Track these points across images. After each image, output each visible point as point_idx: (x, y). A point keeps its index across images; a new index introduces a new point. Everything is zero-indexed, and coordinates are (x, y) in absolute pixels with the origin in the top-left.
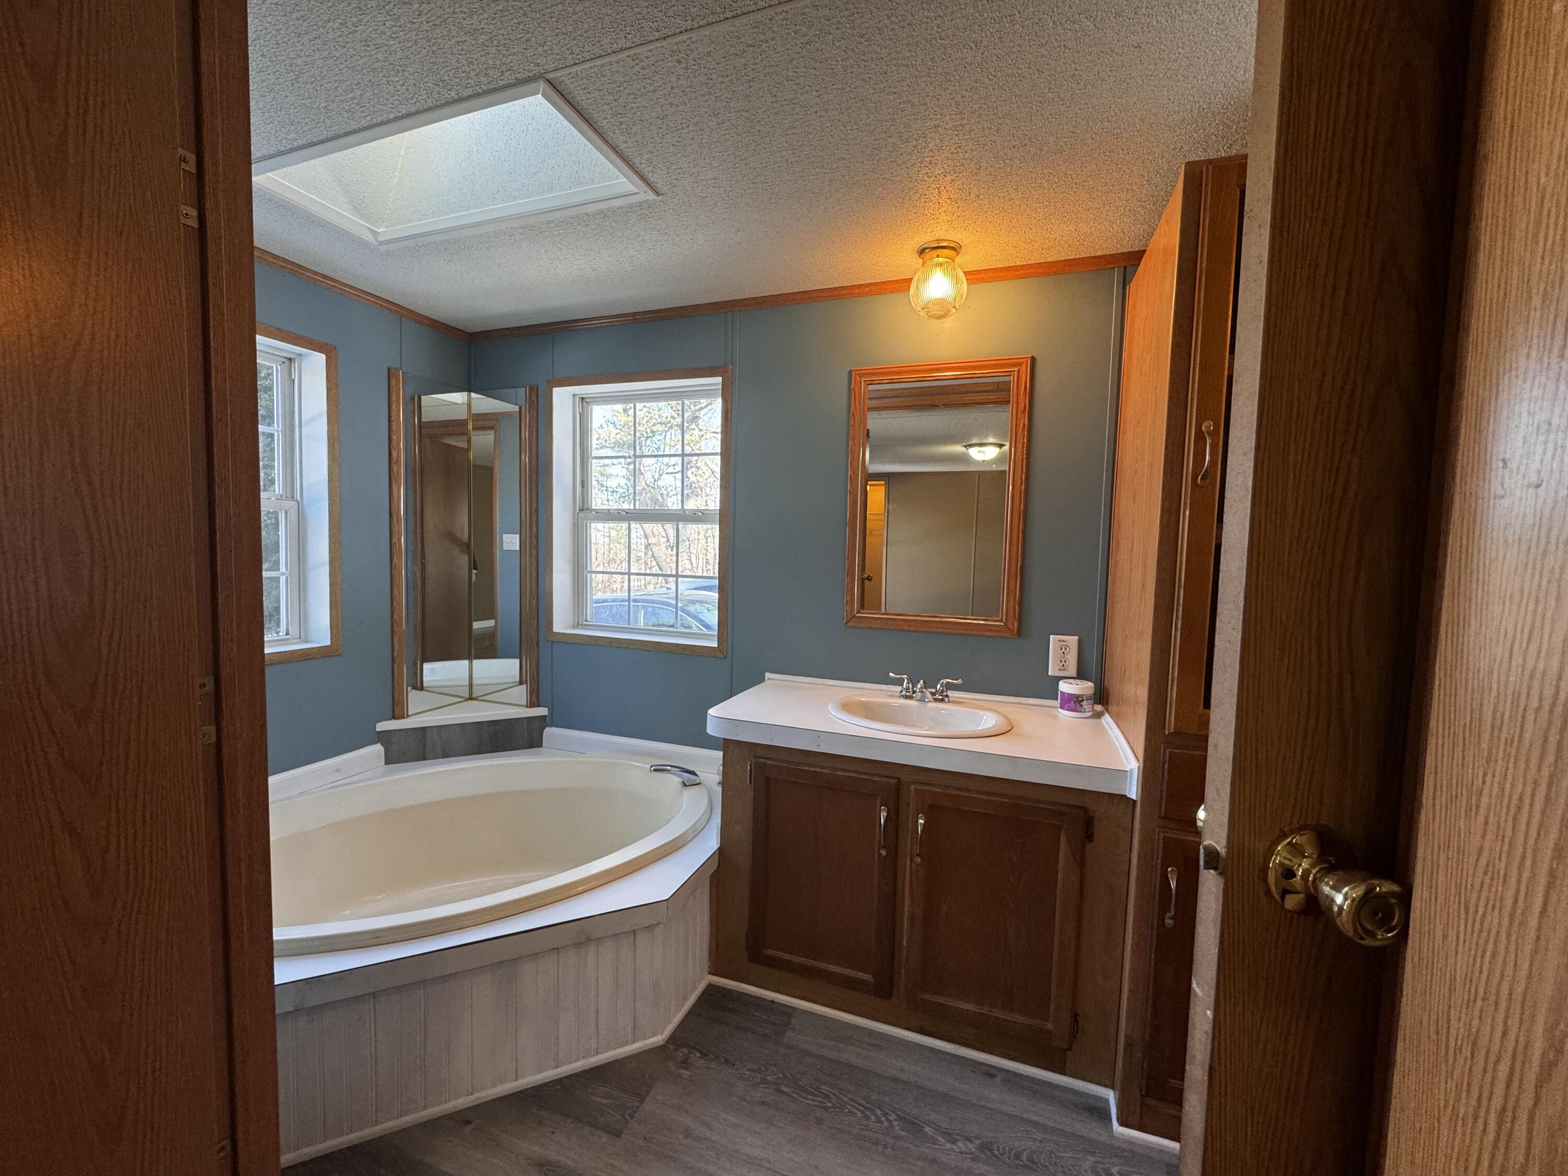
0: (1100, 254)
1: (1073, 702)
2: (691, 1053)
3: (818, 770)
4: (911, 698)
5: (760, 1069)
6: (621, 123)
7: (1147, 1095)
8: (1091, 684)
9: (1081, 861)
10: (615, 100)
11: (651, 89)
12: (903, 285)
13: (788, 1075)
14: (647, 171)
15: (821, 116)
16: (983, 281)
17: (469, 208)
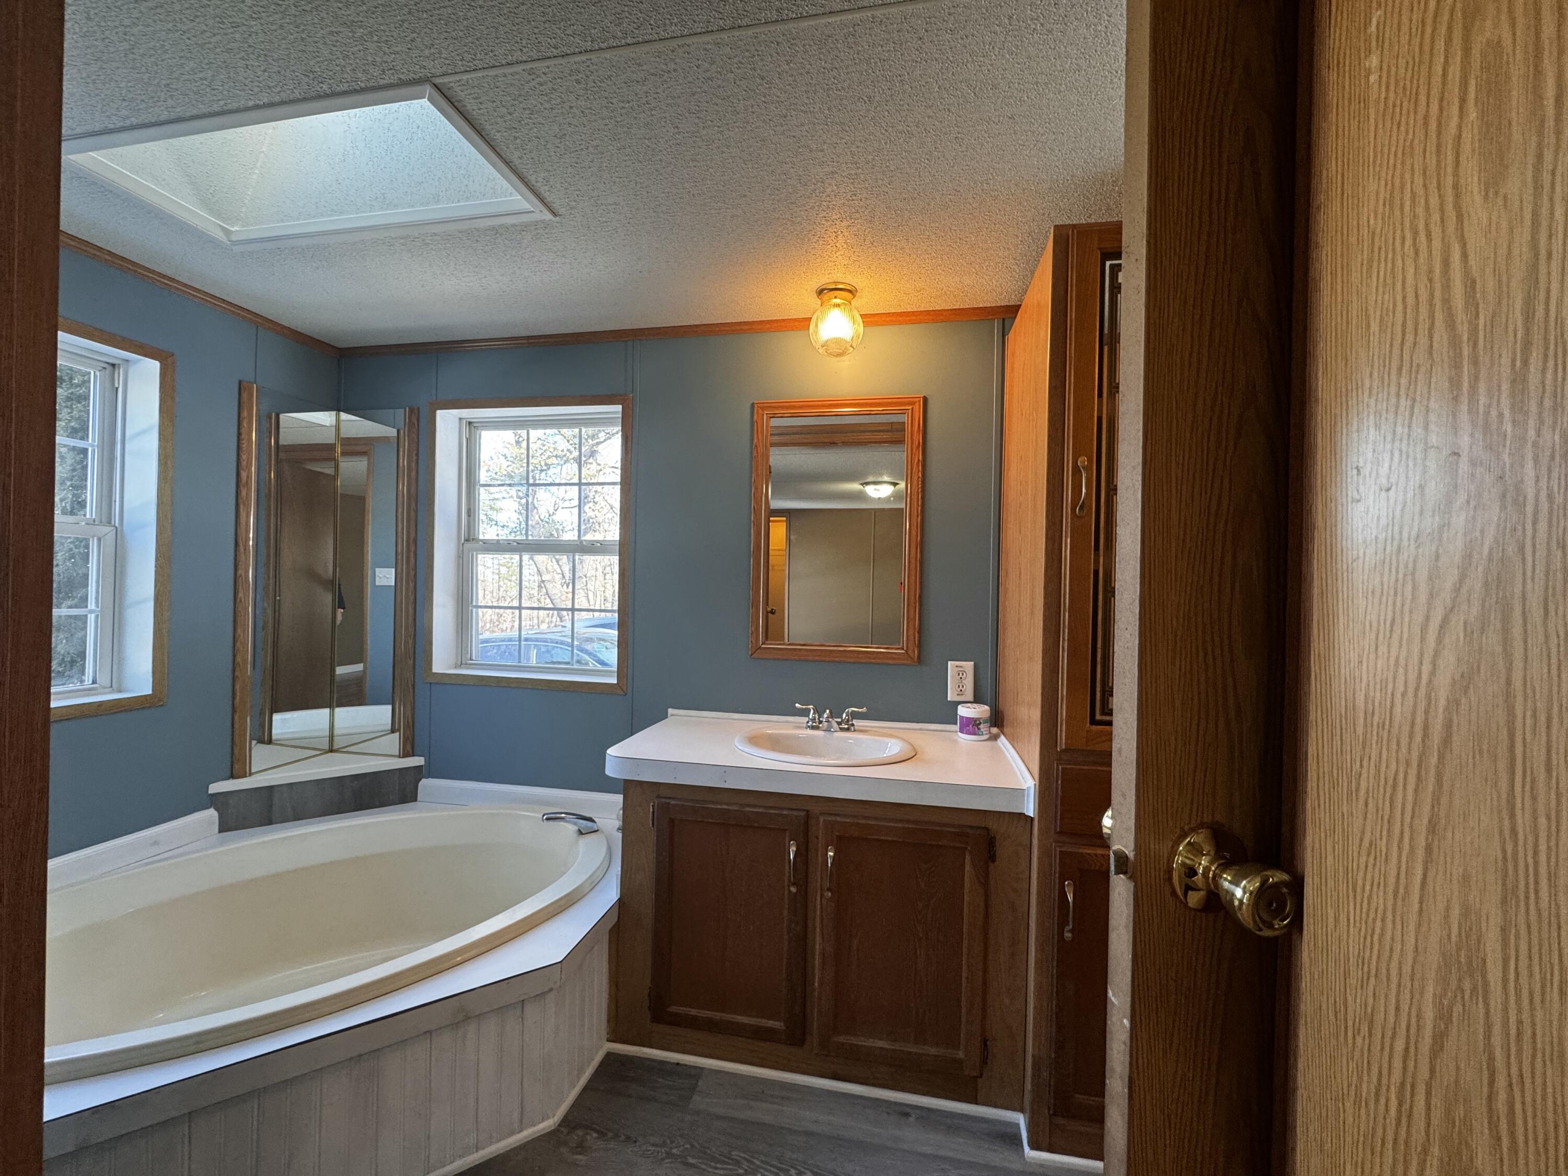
0: (981, 306)
1: (970, 726)
2: (587, 1134)
3: (725, 807)
4: (817, 728)
5: (664, 1142)
6: (516, 138)
7: (1055, 1115)
8: (987, 708)
9: (984, 881)
10: (510, 114)
11: (548, 106)
12: (803, 324)
13: (696, 1144)
14: (543, 190)
15: (723, 152)
16: (877, 324)
17: (341, 213)
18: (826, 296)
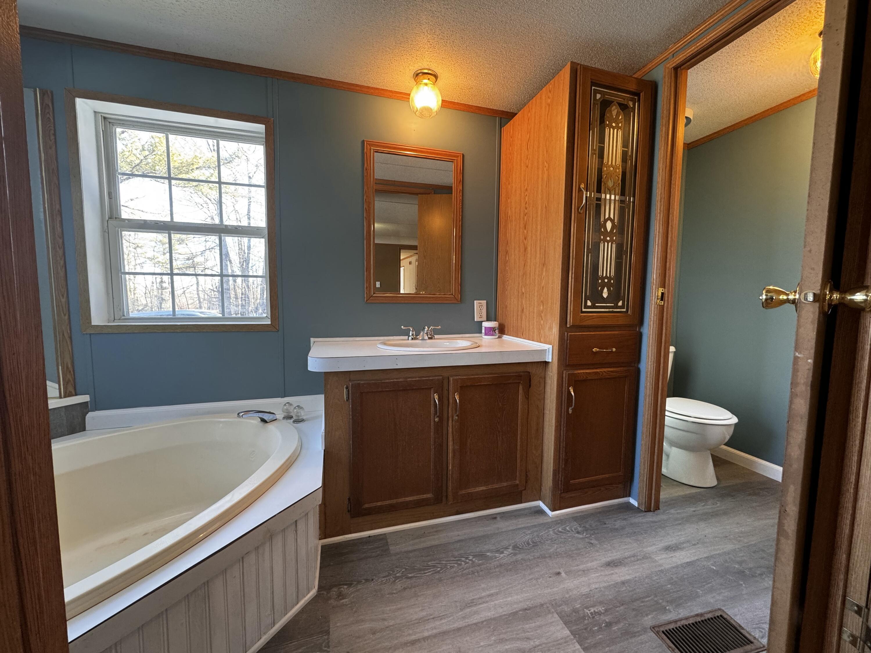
2: (340, 588)
3: (395, 380)
7: (563, 493)
8: (495, 322)
9: (527, 397)
18: (421, 77)
